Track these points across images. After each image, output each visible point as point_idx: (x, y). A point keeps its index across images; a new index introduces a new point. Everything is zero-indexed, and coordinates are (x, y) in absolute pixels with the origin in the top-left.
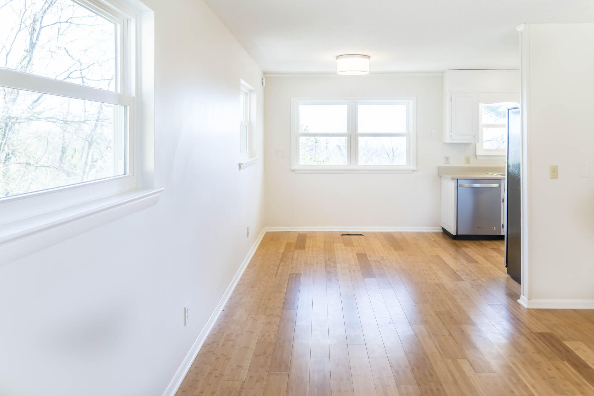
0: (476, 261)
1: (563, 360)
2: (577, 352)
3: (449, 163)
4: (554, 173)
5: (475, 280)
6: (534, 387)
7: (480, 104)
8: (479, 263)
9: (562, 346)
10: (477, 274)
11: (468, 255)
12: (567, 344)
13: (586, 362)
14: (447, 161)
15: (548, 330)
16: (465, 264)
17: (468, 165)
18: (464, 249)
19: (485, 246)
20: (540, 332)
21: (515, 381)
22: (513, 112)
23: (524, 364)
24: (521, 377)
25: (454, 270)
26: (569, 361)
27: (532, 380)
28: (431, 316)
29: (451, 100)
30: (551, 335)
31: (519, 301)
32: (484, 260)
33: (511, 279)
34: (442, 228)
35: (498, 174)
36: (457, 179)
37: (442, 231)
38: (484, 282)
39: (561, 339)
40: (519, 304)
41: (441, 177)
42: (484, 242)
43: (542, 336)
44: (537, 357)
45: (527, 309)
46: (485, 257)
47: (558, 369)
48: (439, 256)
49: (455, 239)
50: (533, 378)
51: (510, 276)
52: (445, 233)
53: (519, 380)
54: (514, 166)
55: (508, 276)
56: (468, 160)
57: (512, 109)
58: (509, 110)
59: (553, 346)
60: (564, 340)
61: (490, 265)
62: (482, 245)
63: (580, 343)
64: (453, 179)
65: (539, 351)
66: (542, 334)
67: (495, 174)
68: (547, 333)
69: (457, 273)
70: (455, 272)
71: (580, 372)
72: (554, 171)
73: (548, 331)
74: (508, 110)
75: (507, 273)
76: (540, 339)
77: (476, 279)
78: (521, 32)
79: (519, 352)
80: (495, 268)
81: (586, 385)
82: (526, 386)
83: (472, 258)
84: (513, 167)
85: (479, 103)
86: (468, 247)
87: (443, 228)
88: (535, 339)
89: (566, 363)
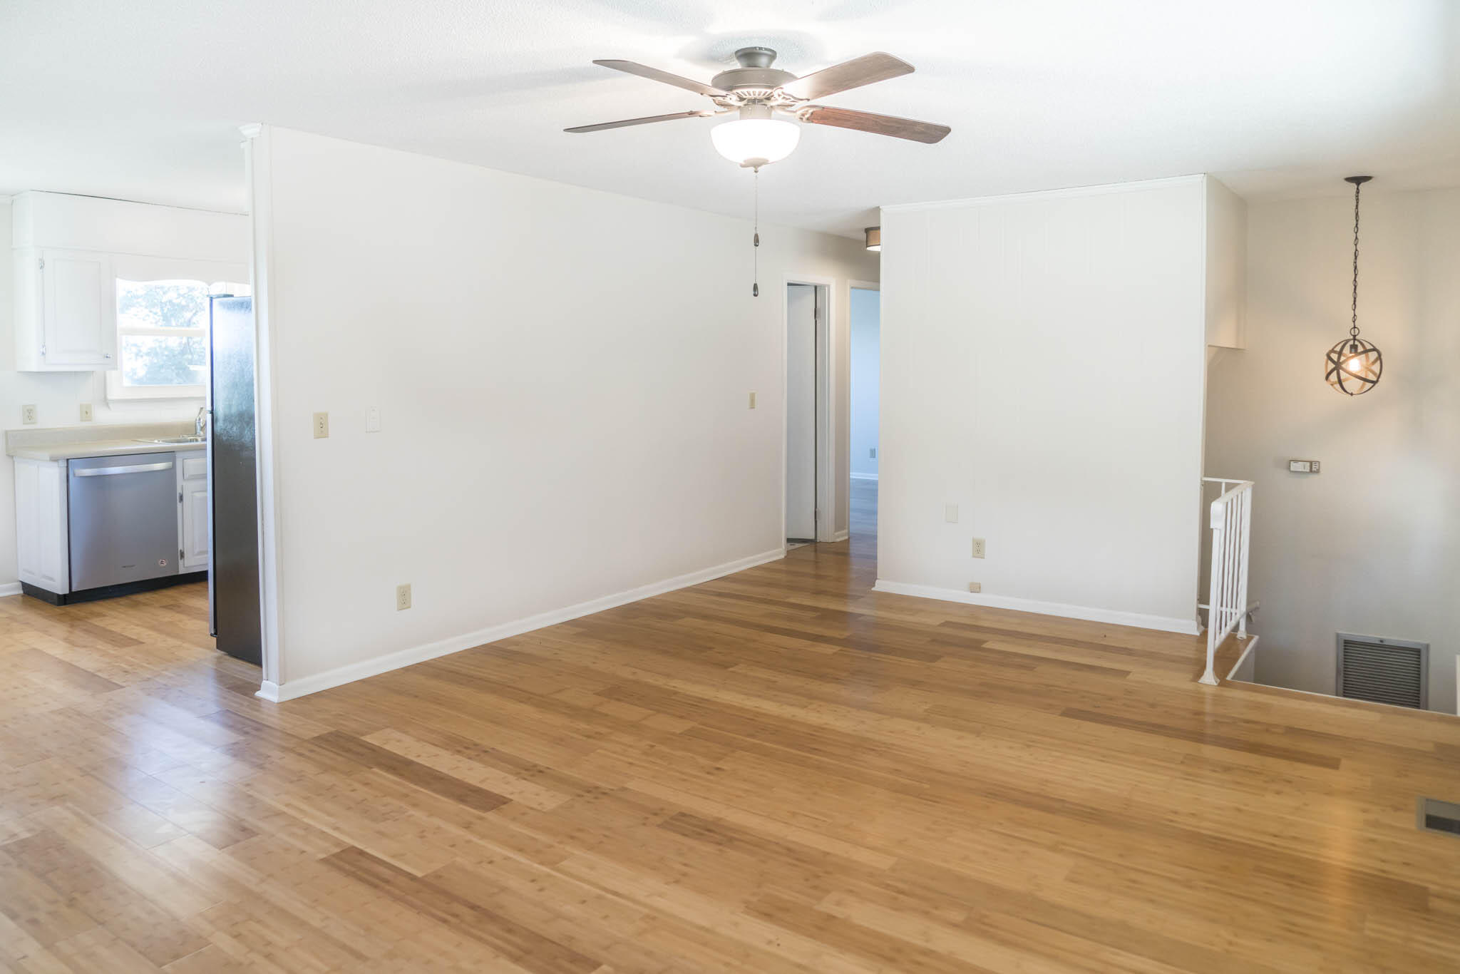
0: (136, 640)
1: (371, 768)
2: (387, 747)
3: (33, 423)
4: (321, 426)
5: (149, 679)
6: (336, 829)
7: (117, 279)
8: (143, 643)
9: (361, 745)
10: (147, 666)
11: (111, 632)
12: (368, 739)
13: (406, 756)
14: (30, 418)
15: (328, 727)
16: (112, 652)
17: (86, 424)
18: (97, 622)
19: (145, 604)
20: (316, 735)
21: (301, 832)
22: (222, 304)
23: (306, 798)
24: (311, 822)
25: (89, 670)
26: (380, 765)
27: (327, 818)
28: (70, 780)
29: (42, 267)
30: (337, 735)
31: (258, 694)
32: (154, 634)
33: (228, 657)
34: (20, 584)
35: (163, 441)
36: (68, 460)
37: (21, 592)
38: (170, 678)
39: (357, 736)
40: (259, 700)
41: (12, 457)
42: (141, 598)
43: (322, 740)
44: (327, 779)
45: (278, 703)
46: (153, 628)
47: (366, 784)
48: (35, 649)
49: (65, 604)
50: (329, 814)
51: (222, 652)
52: (32, 594)
53: (307, 828)
54: (227, 419)
55: (220, 653)
56: (86, 413)
57: (219, 297)
58: (214, 301)
59: (348, 750)
60: (363, 735)
61: (171, 642)
62: (136, 605)
63: (388, 730)
64: (54, 459)
65: (327, 769)
66: (319, 738)
67: (156, 441)
68: (331, 733)
69: (99, 674)
70: (93, 675)
71: (401, 775)
72: (321, 424)
73: (332, 729)
74: (211, 299)
75: (218, 648)
76: (320, 747)
77: (149, 676)
78: (252, 139)
79: (292, 782)
80: (185, 645)
81: (416, 791)
82: (323, 832)
83: (122, 635)
84: (225, 420)
85: (116, 276)
86: (104, 616)
87: (22, 582)
88: (312, 751)
89: (376, 770)
